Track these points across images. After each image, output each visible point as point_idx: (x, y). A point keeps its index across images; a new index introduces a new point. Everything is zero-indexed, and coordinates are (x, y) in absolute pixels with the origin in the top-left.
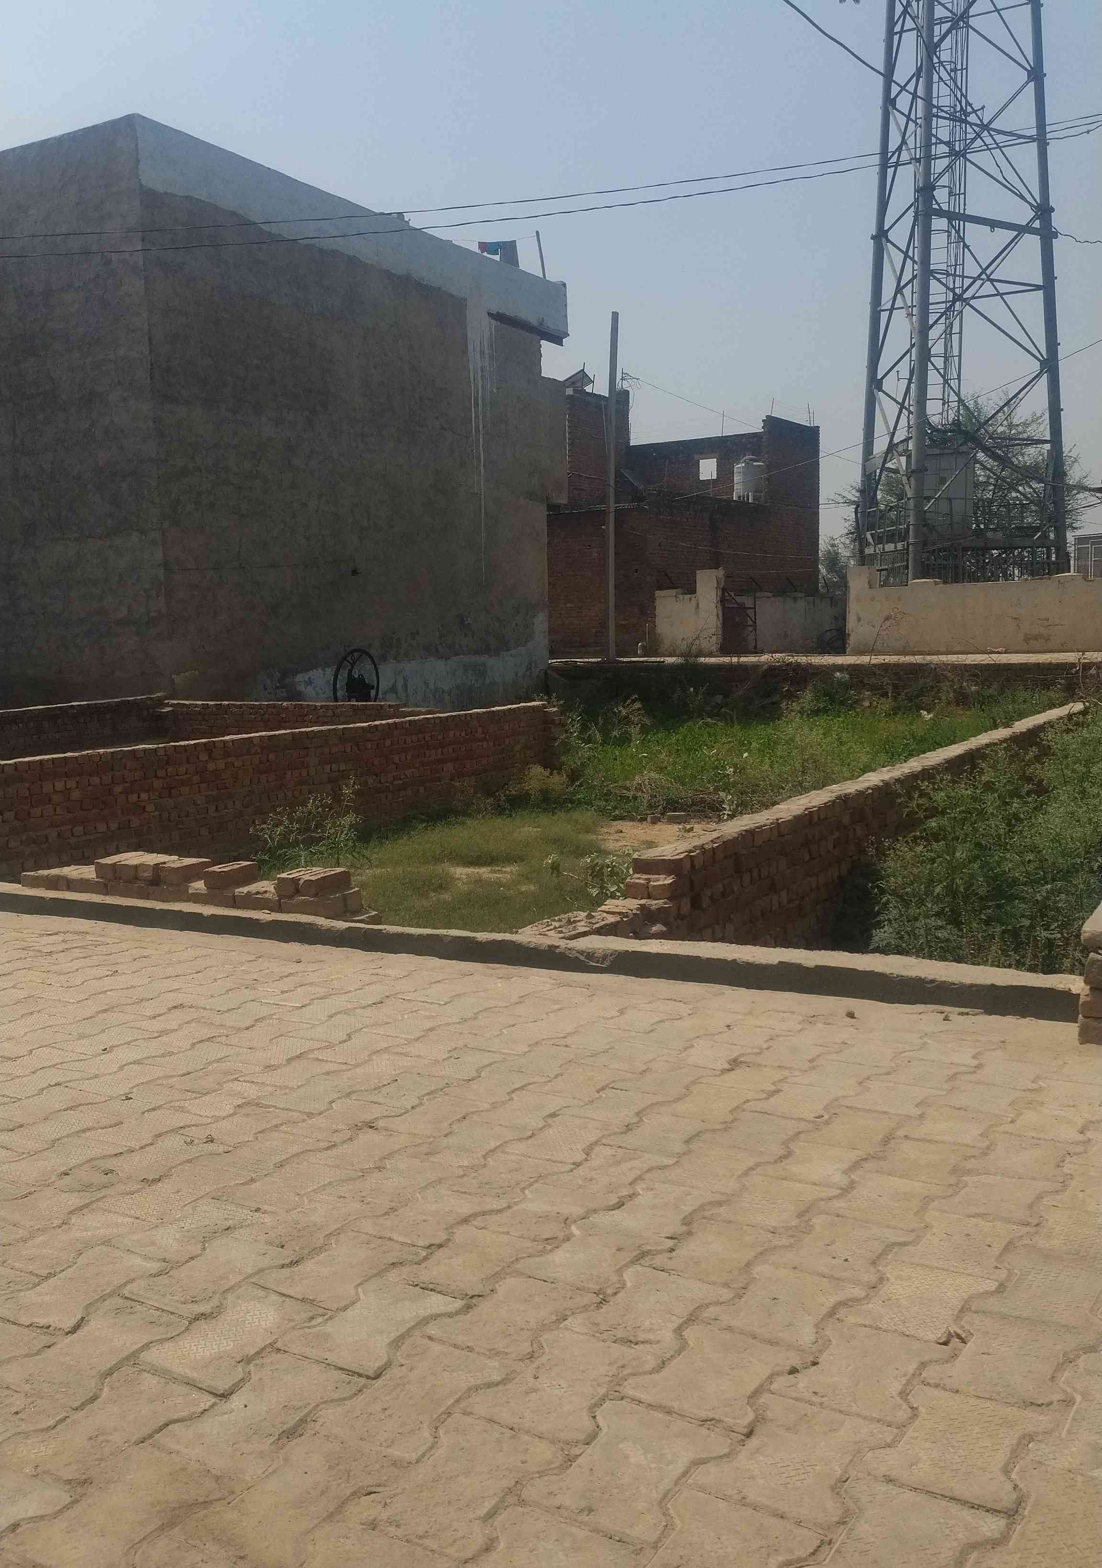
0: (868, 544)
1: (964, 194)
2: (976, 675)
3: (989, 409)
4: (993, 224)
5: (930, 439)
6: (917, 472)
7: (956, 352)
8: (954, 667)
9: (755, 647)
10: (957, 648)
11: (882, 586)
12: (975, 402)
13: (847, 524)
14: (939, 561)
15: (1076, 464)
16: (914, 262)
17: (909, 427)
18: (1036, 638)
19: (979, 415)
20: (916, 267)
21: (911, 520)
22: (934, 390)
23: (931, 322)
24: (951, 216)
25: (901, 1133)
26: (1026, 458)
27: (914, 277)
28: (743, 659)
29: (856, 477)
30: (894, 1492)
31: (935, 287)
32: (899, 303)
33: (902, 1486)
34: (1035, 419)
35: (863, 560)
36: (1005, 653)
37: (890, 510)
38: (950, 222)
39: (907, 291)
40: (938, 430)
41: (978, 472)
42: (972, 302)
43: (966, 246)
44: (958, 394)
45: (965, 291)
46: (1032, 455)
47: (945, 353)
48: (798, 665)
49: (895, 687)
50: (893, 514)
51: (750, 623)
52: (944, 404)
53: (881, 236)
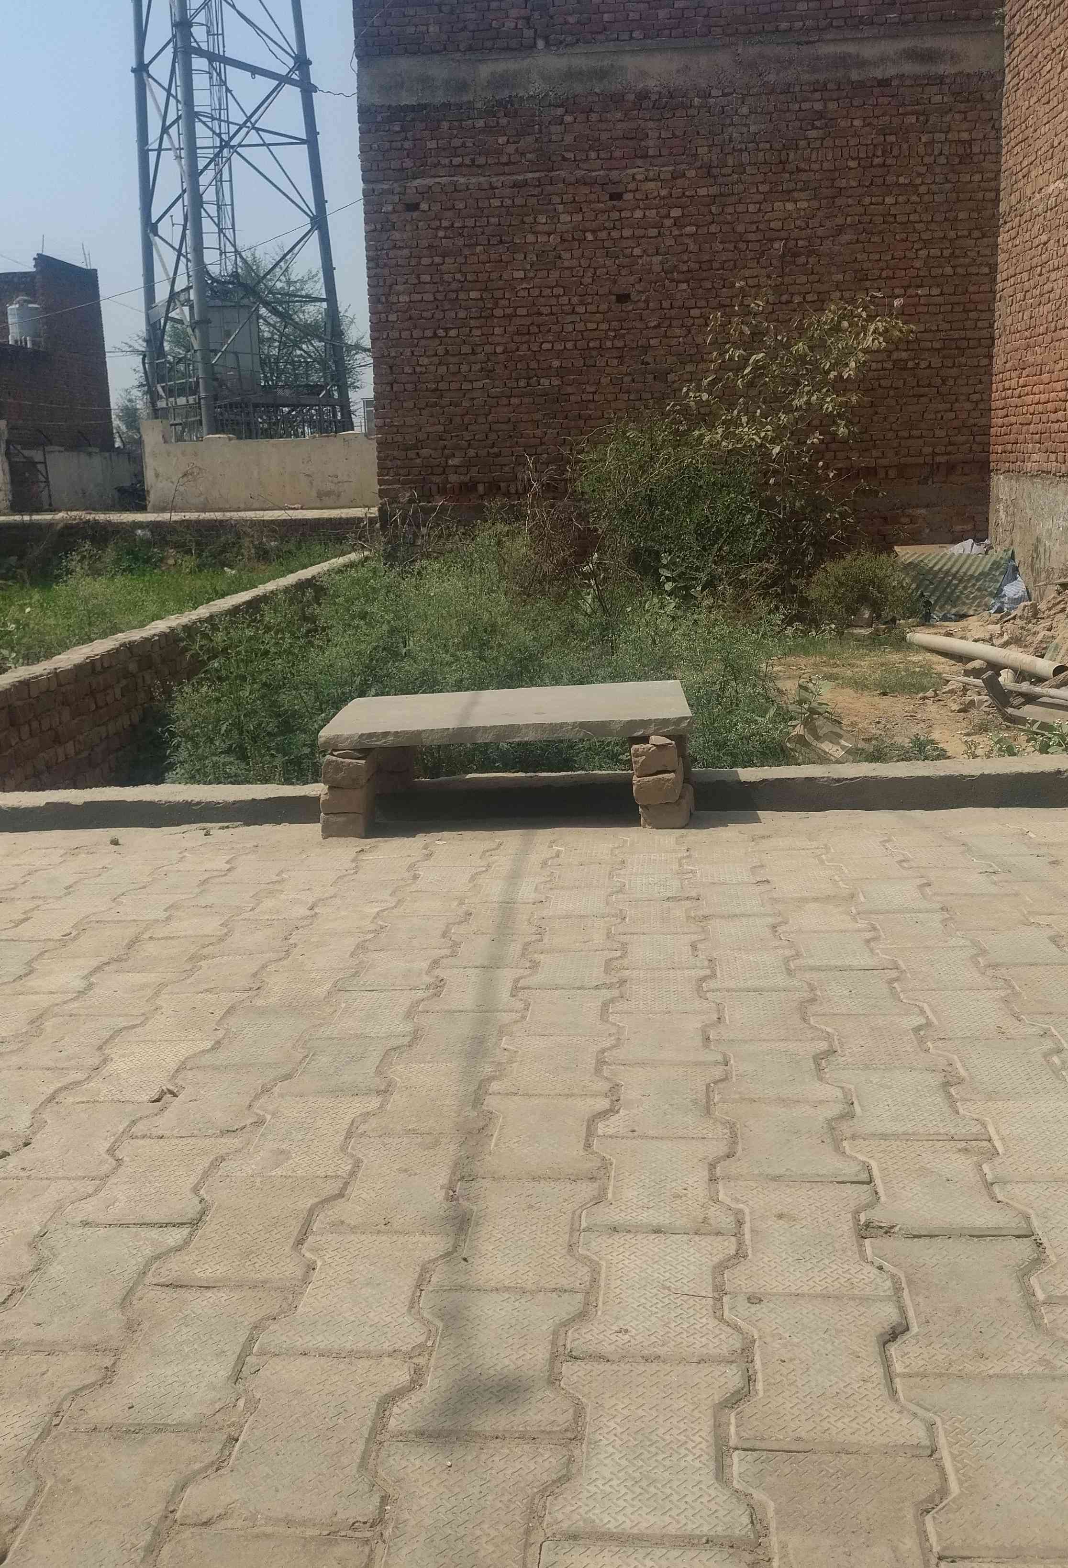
0: (160, 397)
1: (223, 34)
2: (274, 531)
3: (267, 263)
4: (255, 71)
5: (212, 290)
6: (201, 323)
7: (228, 201)
8: (253, 523)
9: (50, 505)
10: (256, 505)
11: (177, 441)
12: (253, 255)
13: (137, 376)
14: (232, 417)
15: (353, 326)
16: (178, 101)
17: (189, 276)
18: (328, 494)
19: (258, 267)
20: (180, 107)
21: (200, 374)
22: (210, 239)
23: (200, 167)
24: (212, 57)
25: (146, 936)
26: (307, 316)
27: (179, 117)
28: (36, 517)
29: (141, 327)
30: (89, 1233)
31: (200, 130)
32: (166, 144)
33: (98, 1225)
34: (311, 277)
35: (156, 413)
36: (302, 509)
37: (178, 363)
38: (210, 63)
39: (173, 131)
40: (217, 281)
41: (262, 328)
42: (239, 150)
43: (228, 90)
44: (234, 246)
45: (231, 138)
46: (313, 312)
47: (218, 200)
48: (96, 522)
49: (198, 544)
50: (181, 367)
51: (43, 479)
52: (221, 255)
53: (141, 70)
